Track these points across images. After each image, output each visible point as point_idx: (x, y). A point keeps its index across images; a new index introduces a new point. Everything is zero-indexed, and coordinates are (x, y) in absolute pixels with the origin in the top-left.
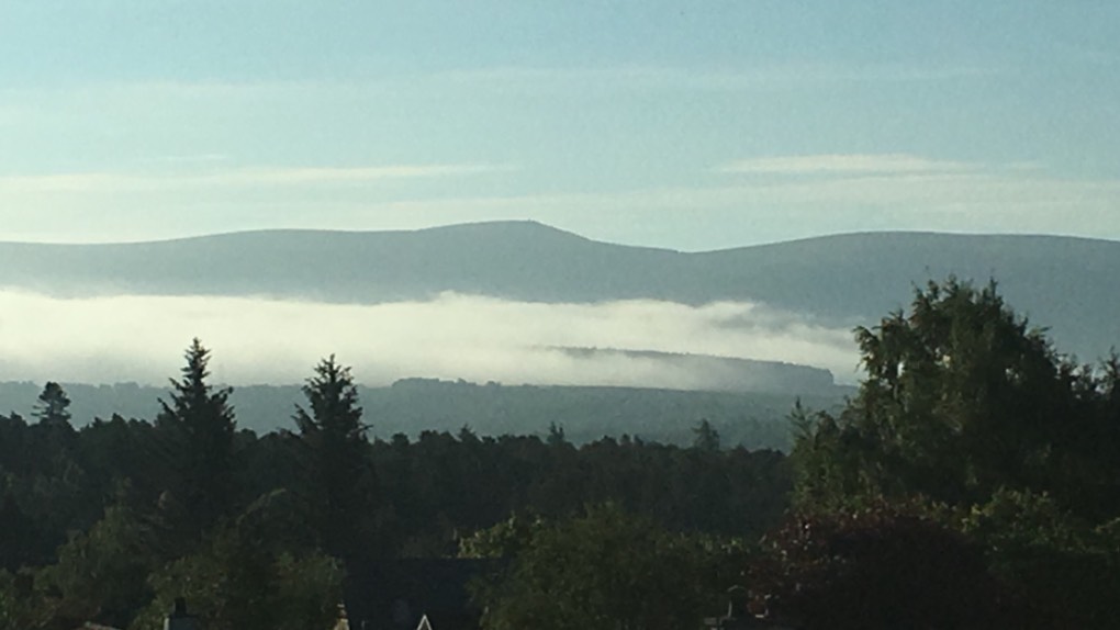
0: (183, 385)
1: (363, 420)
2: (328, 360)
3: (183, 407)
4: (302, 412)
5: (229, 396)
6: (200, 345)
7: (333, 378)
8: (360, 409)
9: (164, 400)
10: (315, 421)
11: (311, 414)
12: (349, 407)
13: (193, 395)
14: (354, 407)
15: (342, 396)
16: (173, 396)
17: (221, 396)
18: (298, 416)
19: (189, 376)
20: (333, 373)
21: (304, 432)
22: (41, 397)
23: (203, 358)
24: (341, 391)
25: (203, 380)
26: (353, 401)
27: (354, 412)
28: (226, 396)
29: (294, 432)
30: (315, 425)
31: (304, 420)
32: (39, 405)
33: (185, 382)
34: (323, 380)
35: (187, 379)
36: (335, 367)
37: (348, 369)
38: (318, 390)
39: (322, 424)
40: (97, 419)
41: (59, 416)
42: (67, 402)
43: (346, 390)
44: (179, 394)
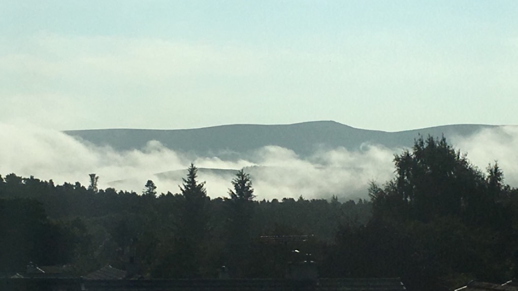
0: (187, 181)
1: (254, 194)
2: (241, 171)
3: (187, 189)
4: (231, 191)
5: (204, 184)
6: (194, 166)
7: (243, 179)
8: (253, 189)
9: (181, 186)
10: (236, 194)
11: (235, 192)
12: (249, 189)
13: (191, 184)
14: (250, 189)
15: (246, 185)
16: (184, 185)
17: (201, 185)
18: (230, 192)
19: (190, 177)
20: (243, 176)
21: (232, 198)
22: (146, 186)
23: (195, 170)
24: (245, 183)
25: (195, 179)
26: (250, 187)
27: (251, 191)
28: (203, 185)
29: (228, 198)
30: (236, 195)
31: (233, 194)
32: (145, 189)
33: (188, 180)
34: (239, 179)
35: (189, 179)
36: (244, 174)
37: (248, 175)
38: (237, 183)
39: (239, 195)
40: (162, 194)
41: (152, 192)
42: (155, 187)
43: (248, 182)
44: (186, 184)
